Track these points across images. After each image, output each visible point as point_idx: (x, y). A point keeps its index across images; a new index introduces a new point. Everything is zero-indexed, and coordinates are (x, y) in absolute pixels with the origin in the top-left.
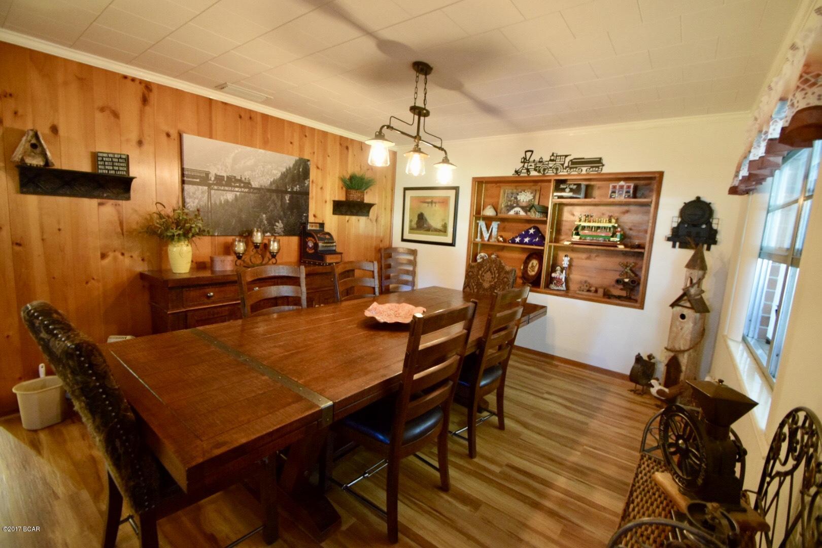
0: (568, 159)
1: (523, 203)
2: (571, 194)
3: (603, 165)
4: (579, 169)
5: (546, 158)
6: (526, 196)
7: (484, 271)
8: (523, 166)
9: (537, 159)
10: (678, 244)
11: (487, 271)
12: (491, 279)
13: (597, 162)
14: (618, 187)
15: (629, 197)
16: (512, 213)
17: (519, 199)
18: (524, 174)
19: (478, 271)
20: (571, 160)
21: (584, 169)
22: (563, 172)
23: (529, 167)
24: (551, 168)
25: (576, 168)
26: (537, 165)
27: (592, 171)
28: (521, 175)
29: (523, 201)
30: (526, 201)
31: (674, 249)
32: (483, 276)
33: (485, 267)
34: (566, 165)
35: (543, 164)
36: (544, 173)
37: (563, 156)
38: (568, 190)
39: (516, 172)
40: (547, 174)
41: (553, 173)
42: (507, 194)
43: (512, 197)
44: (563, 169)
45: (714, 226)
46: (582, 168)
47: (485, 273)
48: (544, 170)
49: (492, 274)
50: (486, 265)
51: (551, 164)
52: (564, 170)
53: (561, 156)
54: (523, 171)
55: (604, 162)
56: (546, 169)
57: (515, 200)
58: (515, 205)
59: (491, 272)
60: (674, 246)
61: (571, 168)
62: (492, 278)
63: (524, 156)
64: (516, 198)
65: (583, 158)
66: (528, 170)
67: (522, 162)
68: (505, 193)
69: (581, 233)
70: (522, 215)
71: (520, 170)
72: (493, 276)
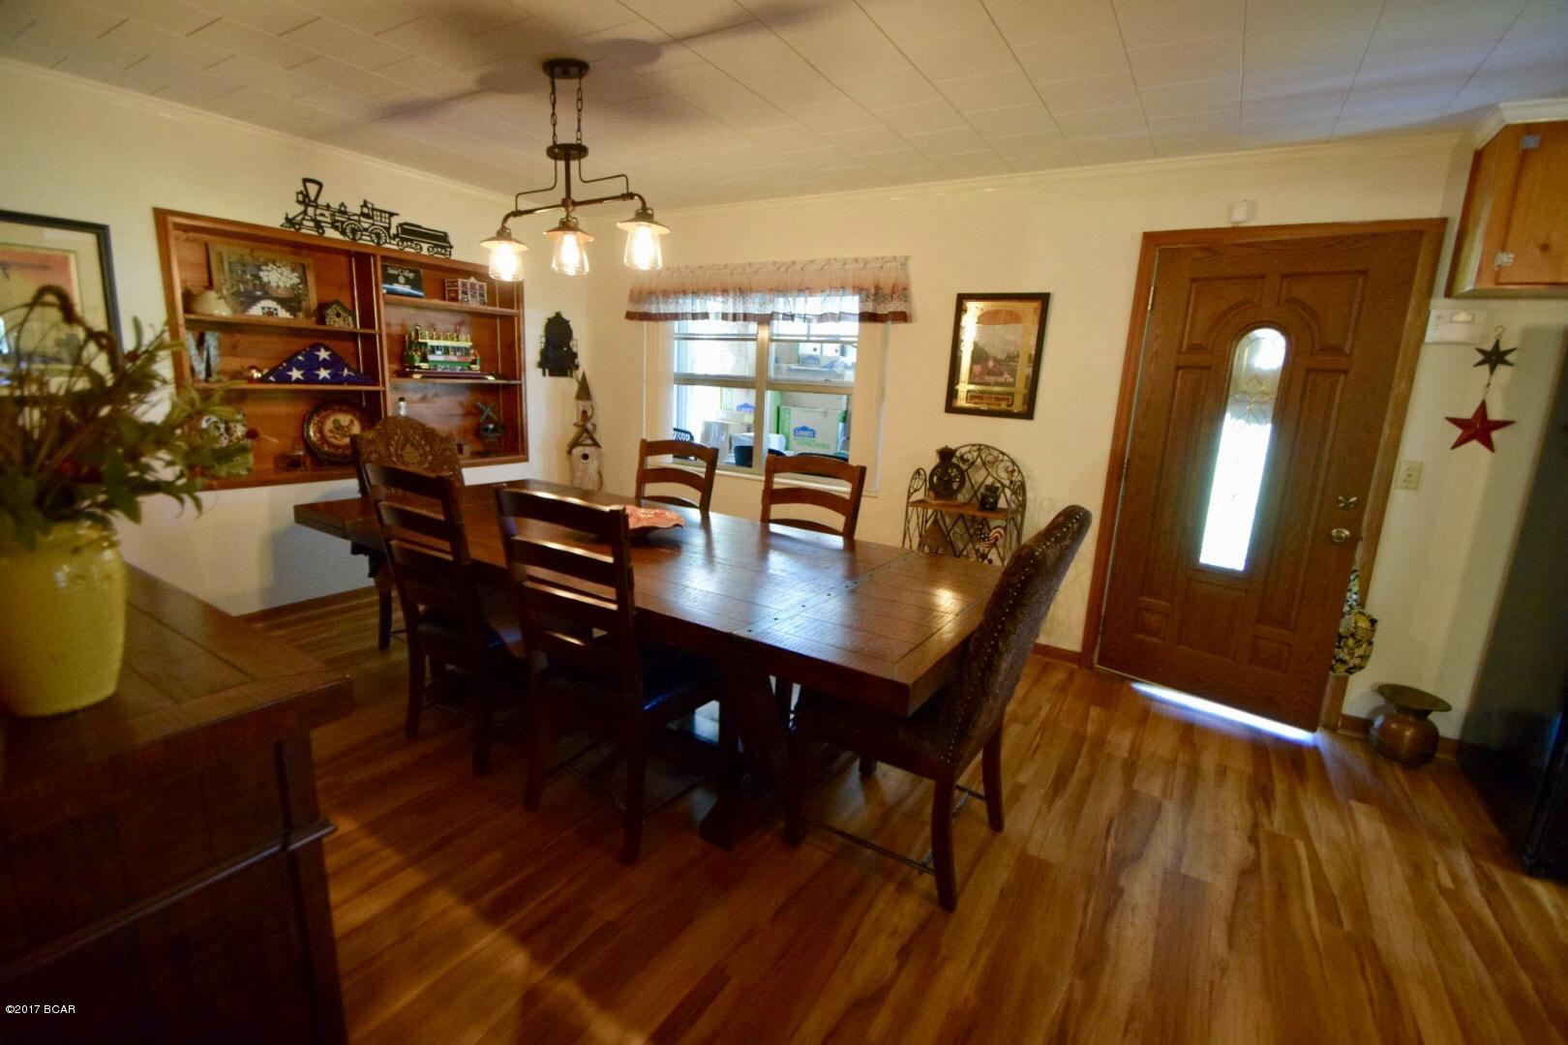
0: (395, 221)
1: (279, 291)
2: (407, 289)
3: (451, 247)
4: (416, 245)
5: (354, 208)
6: (281, 274)
7: (397, 444)
8: (305, 212)
9: (335, 205)
10: (547, 371)
11: (405, 445)
12: (418, 459)
13: (440, 239)
14: (469, 286)
15: (484, 304)
16: (256, 311)
17: (265, 279)
18: (308, 229)
19: (388, 449)
20: (401, 225)
21: (425, 246)
22: (390, 243)
23: (319, 218)
24: (366, 230)
25: (412, 241)
26: (337, 218)
27: (436, 253)
28: (303, 231)
29: (278, 287)
30: (285, 287)
31: (545, 378)
32: (402, 456)
33: (396, 438)
34: (393, 231)
35: (349, 219)
36: (354, 239)
37: (385, 212)
38: (402, 279)
39: (290, 221)
40: (361, 242)
41: (373, 241)
42: (230, 263)
43: (244, 272)
44: (390, 238)
45: (575, 350)
46: (423, 245)
47: (402, 449)
48: (354, 231)
49: (417, 449)
50: (396, 434)
51: (365, 223)
52: (392, 242)
53: (381, 211)
54: (305, 223)
55: (452, 240)
56: (357, 230)
57: (257, 282)
58: (259, 293)
59: (412, 444)
60: (544, 374)
61: (403, 240)
62: (421, 455)
63: (303, 189)
64: (257, 277)
65: (419, 227)
66: (318, 225)
67: (299, 202)
68: (222, 262)
69: (431, 358)
70: (283, 319)
71: (299, 218)
72: (421, 451)
